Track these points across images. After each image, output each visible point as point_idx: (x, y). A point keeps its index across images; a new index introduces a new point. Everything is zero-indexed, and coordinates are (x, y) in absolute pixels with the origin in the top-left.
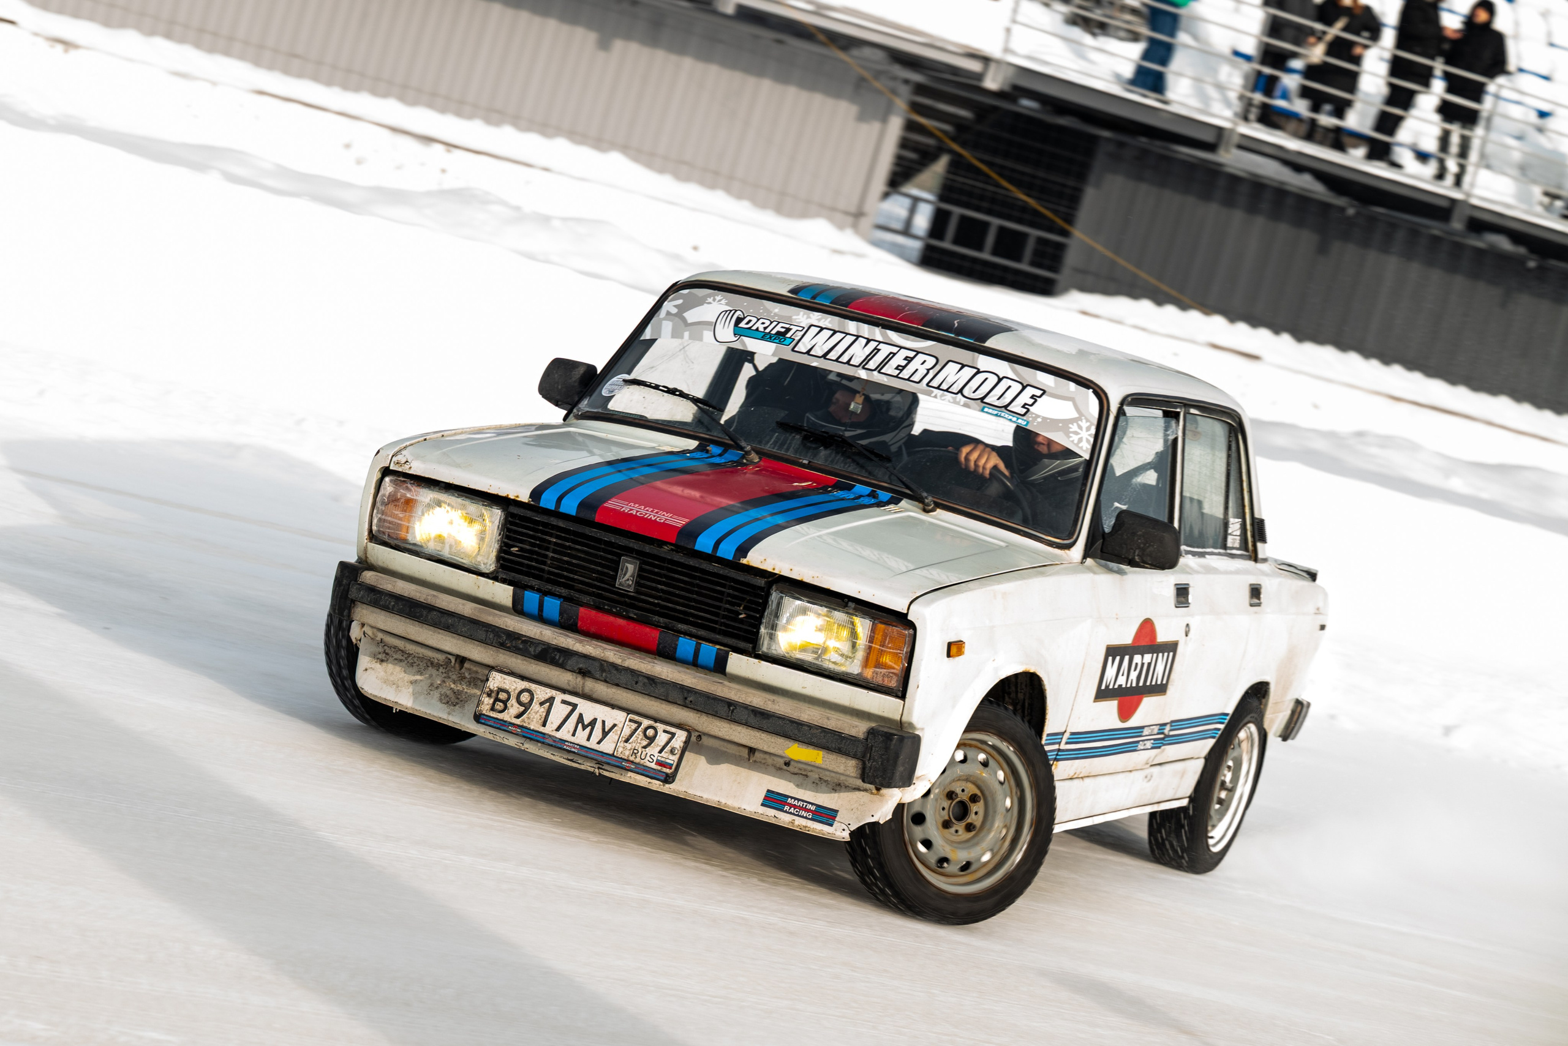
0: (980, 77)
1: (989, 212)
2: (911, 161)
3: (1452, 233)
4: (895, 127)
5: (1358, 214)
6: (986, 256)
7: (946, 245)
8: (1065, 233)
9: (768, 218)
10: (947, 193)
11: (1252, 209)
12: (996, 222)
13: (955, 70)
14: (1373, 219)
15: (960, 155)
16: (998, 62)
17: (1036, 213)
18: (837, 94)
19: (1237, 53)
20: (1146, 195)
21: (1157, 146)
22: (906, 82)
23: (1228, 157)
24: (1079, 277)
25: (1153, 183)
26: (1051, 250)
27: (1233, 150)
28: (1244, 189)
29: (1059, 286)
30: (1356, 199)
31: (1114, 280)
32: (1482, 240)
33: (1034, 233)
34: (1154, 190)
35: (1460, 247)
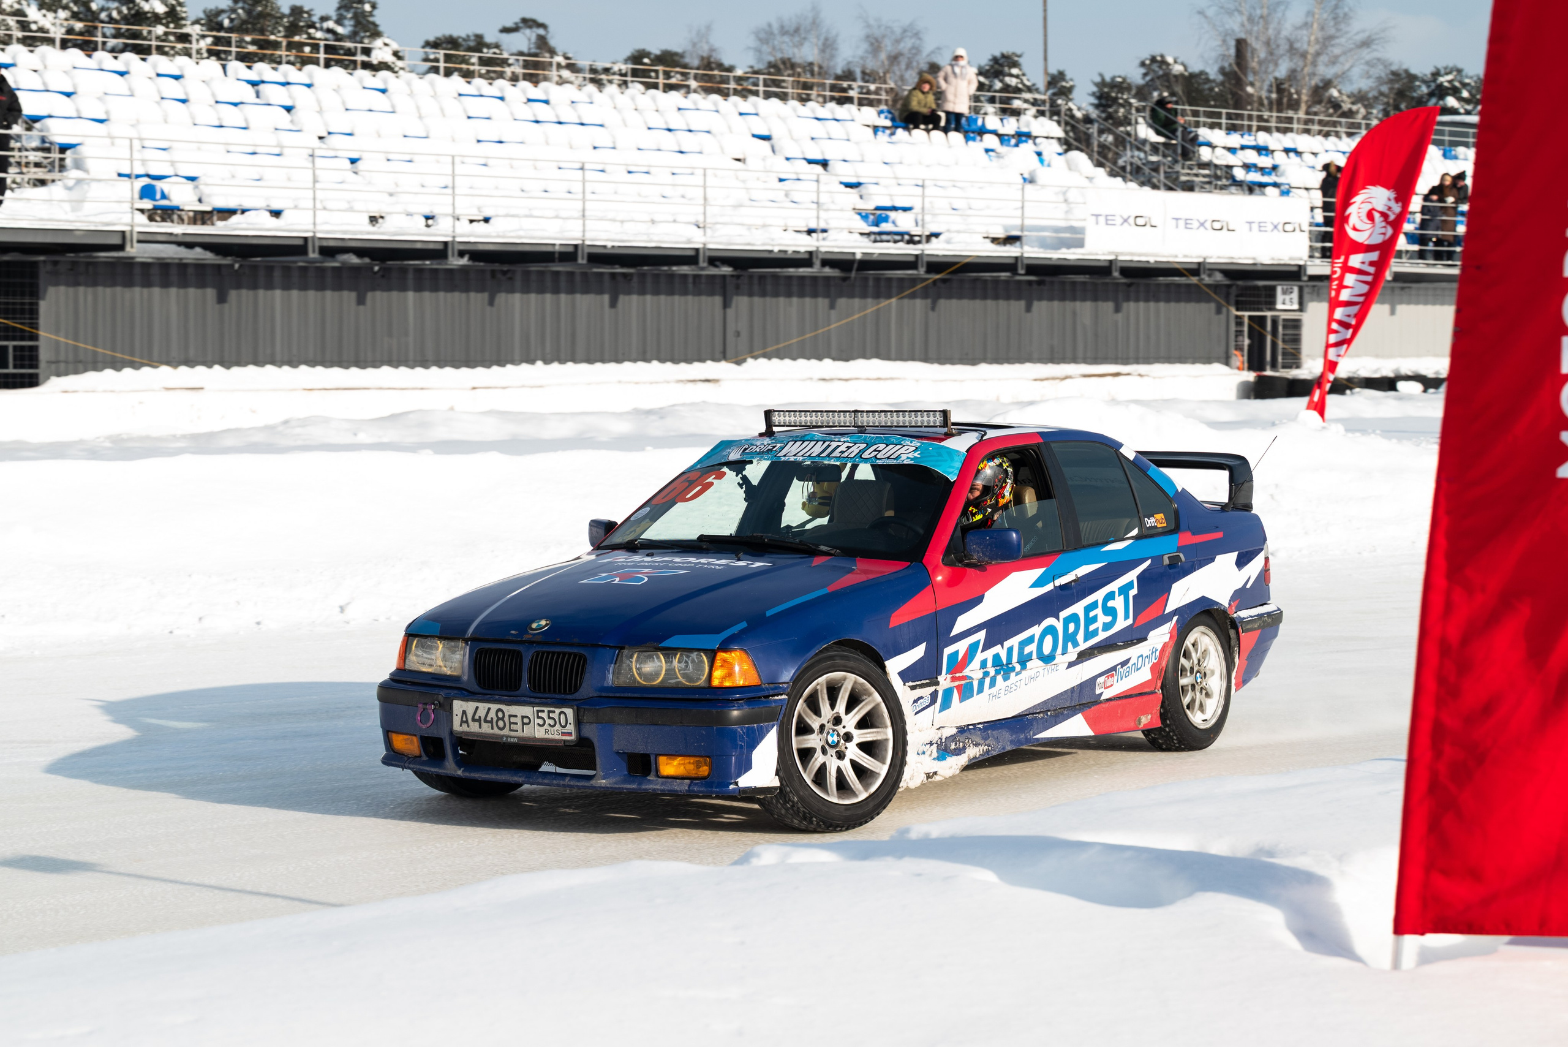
3: (314, 261)
5: (241, 266)
6: (11, 370)
8: (35, 337)
11: (165, 284)
14: (254, 268)
17: (10, 329)
19: (120, 175)
20: (85, 294)
21: (82, 257)
23: (134, 250)
24: (53, 366)
25: (87, 285)
26: (27, 353)
27: (135, 244)
28: (155, 271)
29: (41, 377)
30: (237, 256)
31: (80, 362)
32: (336, 261)
33: (11, 344)
34: (90, 290)
35: (322, 270)
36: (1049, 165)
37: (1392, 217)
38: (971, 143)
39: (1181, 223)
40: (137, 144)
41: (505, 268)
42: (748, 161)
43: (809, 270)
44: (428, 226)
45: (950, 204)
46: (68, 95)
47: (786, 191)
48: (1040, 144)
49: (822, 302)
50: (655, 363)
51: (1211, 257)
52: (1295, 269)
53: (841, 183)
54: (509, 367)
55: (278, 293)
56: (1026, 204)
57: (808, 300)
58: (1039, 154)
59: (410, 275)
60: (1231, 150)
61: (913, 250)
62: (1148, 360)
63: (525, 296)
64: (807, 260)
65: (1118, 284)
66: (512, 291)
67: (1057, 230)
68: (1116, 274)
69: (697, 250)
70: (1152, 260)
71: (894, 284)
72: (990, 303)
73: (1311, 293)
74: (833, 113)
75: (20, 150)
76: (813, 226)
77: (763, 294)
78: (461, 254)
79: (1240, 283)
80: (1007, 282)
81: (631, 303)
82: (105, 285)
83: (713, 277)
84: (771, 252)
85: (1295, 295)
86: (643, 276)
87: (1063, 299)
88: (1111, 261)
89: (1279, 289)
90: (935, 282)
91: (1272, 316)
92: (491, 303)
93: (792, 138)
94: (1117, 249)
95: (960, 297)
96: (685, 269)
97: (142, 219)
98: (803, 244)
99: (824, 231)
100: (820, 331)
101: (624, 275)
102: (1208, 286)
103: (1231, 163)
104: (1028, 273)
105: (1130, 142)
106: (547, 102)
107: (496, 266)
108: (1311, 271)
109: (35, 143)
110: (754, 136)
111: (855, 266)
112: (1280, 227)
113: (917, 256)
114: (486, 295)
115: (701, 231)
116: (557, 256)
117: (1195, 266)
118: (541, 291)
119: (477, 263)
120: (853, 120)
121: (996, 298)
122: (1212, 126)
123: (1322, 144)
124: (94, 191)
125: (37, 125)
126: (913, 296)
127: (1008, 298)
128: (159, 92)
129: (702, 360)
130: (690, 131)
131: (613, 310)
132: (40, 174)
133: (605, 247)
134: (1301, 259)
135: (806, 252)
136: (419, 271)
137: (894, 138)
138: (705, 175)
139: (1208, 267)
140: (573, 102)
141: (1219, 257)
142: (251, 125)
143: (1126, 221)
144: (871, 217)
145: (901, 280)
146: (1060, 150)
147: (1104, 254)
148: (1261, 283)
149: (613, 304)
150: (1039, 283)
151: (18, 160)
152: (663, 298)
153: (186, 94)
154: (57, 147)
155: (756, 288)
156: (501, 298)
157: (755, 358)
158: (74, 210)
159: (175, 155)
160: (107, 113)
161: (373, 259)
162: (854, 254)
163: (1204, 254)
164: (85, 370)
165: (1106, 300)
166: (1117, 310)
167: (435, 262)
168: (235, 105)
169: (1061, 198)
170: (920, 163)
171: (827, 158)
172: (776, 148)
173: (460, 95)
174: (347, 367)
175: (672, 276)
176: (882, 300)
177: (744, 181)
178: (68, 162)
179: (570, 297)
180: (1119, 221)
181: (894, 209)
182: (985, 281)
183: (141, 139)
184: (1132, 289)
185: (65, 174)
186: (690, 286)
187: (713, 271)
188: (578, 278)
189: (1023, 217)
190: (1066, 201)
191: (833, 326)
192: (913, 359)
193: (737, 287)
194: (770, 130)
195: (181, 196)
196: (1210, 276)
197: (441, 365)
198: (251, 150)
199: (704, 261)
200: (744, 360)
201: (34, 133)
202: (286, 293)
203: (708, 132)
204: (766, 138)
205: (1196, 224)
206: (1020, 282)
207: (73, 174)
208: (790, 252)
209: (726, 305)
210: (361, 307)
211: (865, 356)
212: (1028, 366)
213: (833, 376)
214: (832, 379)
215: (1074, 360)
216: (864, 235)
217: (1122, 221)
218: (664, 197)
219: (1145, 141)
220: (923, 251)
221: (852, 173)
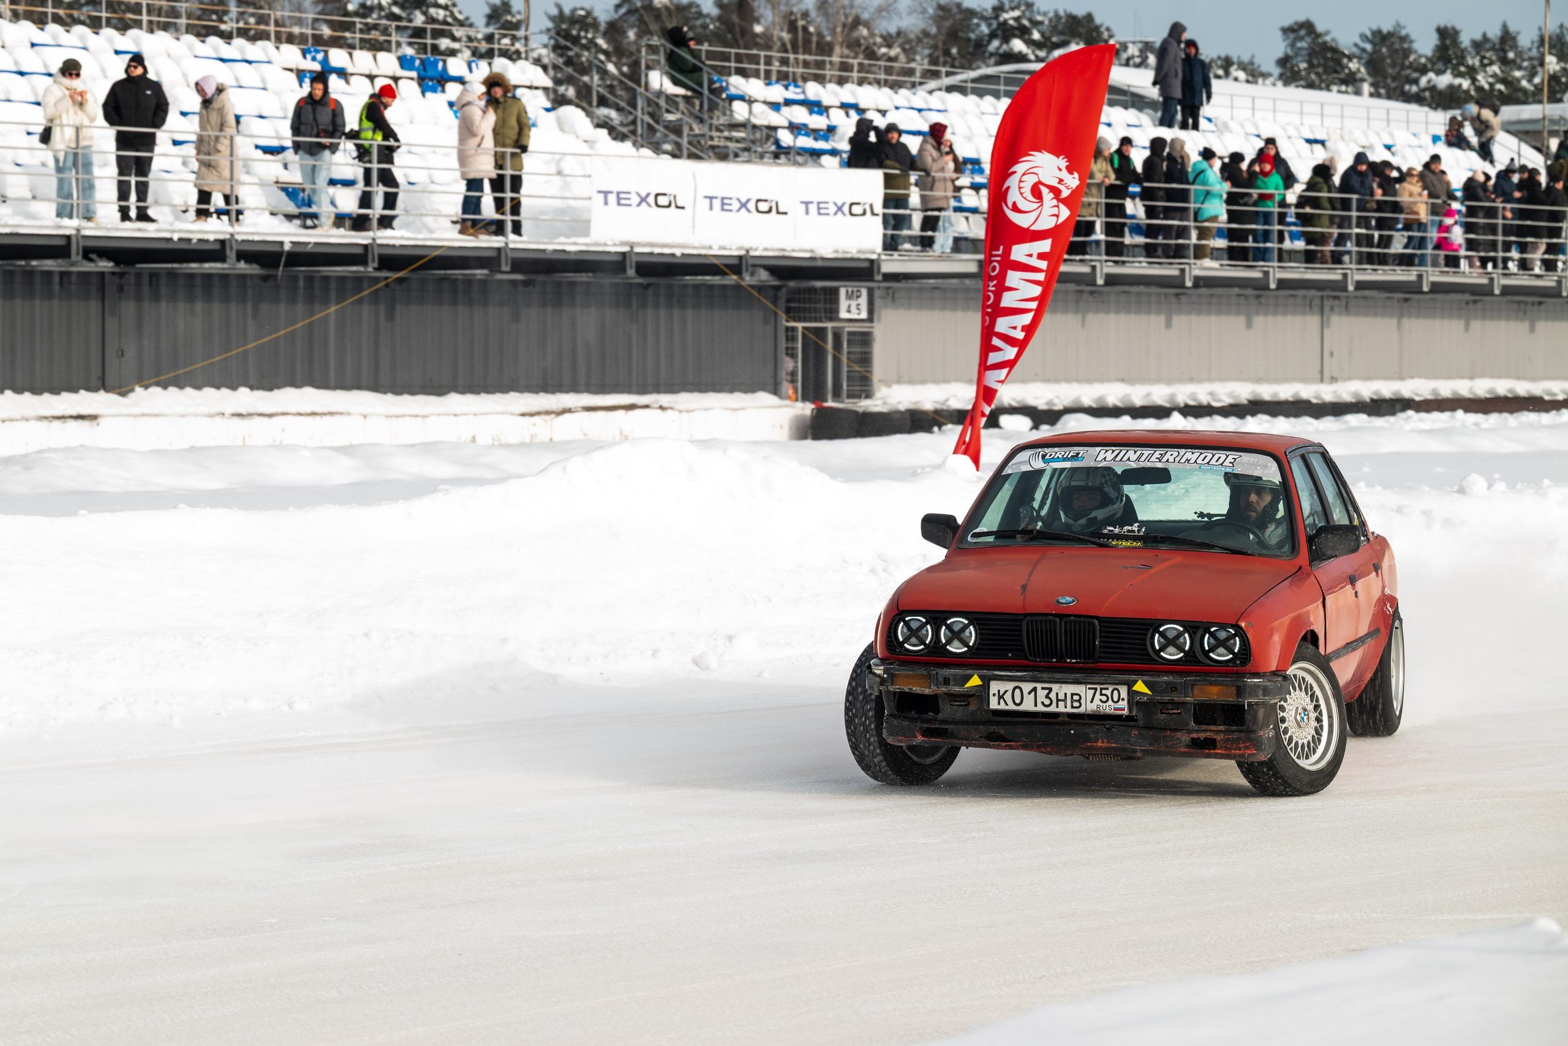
37: (1065, 193)
38: (429, 95)
39: (717, 203)
43: (219, 265)
47: (184, 157)
49: (237, 309)
50: (9, 394)
51: (756, 250)
52: (865, 265)
53: (257, 147)
57: (217, 307)
60: (775, 106)
62: (672, 388)
64: (216, 251)
65: (631, 285)
68: (631, 272)
69: (68, 238)
70: (678, 252)
71: (333, 285)
72: (462, 311)
73: (884, 298)
74: (242, 52)
77: (156, 298)
79: (792, 284)
80: (484, 283)
83: (89, 273)
84: (170, 240)
85: (863, 301)
87: (557, 304)
88: (624, 254)
89: (842, 292)
90: (390, 283)
91: (833, 328)
94: (633, 238)
95: (422, 302)
96: (49, 264)
98: (214, 230)
100: (233, 352)
102: (752, 286)
103: (774, 123)
104: (514, 270)
105: (641, 94)
108: (887, 267)
111: (283, 259)
112: (846, 209)
113: (366, 247)
117: (735, 262)
120: (269, 62)
121: (470, 304)
122: (743, 73)
123: (891, 99)
126: (359, 303)
127: (485, 304)
129: (72, 389)
134: (874, 253)
135: (216, 241)
139: (751, 262)
141: (766, 249)
143: (643, 200)
145: (342, 280)
146: (548, 105)
148: (819, 284)
150: (526, 283)
155: (146, 289)
157: (146, 386)
162: (281, 243)
163: (747, 245)
165: (616, 306)
166: (631, 319)
169: (553, 169)
175: (30, 274)
176: (317, 308)
180: (635, 200)
182: (454, 281)
184: (650, 291)
186: (56, 288)
187: (88, 267)
190: (559, 173)
191: (250, 346)
192: (359, 387)
193: (121, 289)
196: (752, 274)
199: (78, 254)
200: (132, 390)
205: (736, 205)
206: (501, 281)
208: (194, 241)
209: (105, 312)
211: (295, 382)
212: (513, 396)
213: (252, 410)
214: (250, 415)
215: (574, 388)
216: (289, 217)
217: (638, 200)
218: (17, 165)
219: (660, 93)
220: (374, 239)
221: (273, 134)
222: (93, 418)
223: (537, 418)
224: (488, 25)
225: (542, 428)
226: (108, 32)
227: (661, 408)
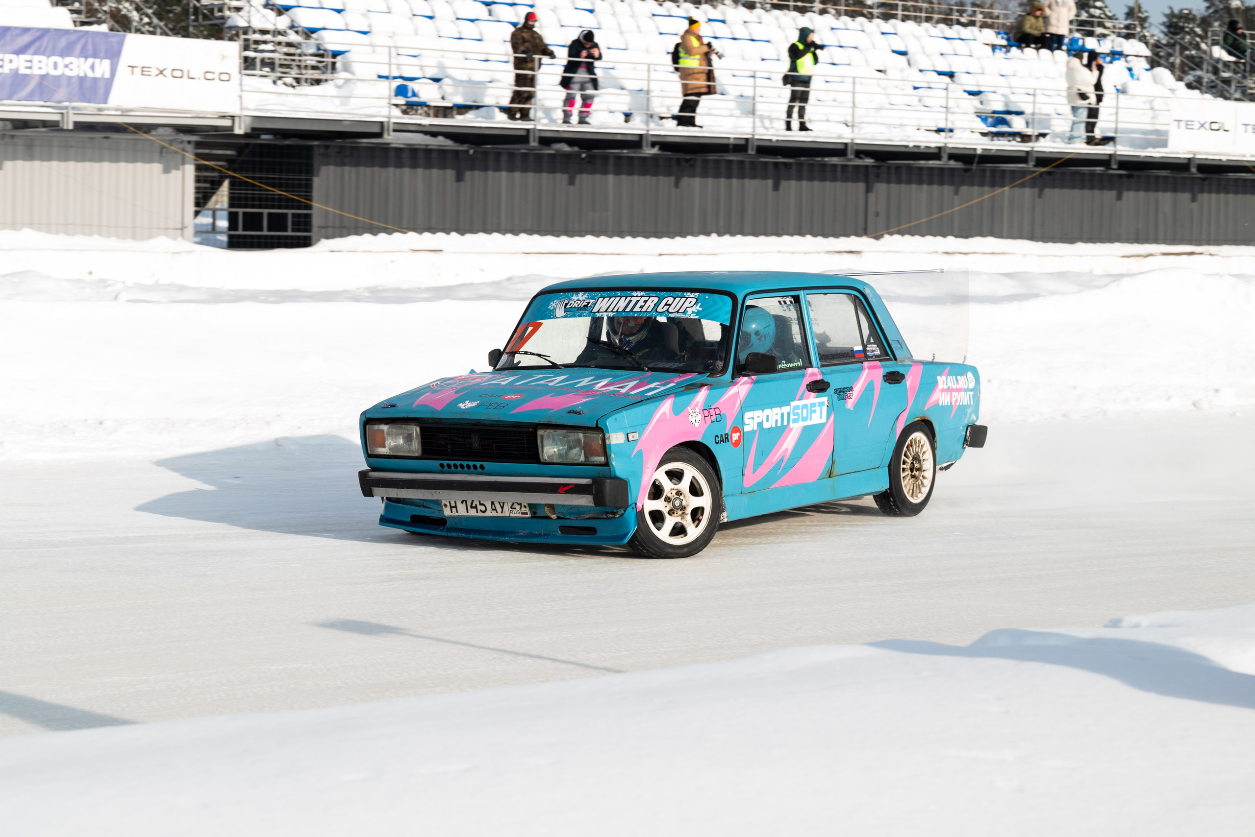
0: (231, 128)
1: (260, 207)
2: (205, 188)
3: (533, 149)
4: (190, 171)
5: (475, 152)
7: (240, 232)
8: (309, 207)
9: (129, 243)
10: (234, 201)
11: (414, 166)
12: (265, 211)
13: (216, 128)
14: (486, 153)
15: (234, 177)
16: (239, 117)
17: (288, 199)
18: (151, 161)
19: (380, 77)
20: (349, 172)
21: (348, 142)
22: (189, 142)
23: (390, 138)
24: (323, 230)
25: (351, 165)
26: (302, 220)
27: (392, 133)
28: (406, 155)
29: (314, 239)
30: (473, 144)
31: (345, 227)
32: (551, 149)
33: (290, 212)
34: (354, 169)
35: (539, 156)
36: (1138, 79)
39: (1250, 128)
40: (393, 51)
41: (688, 157)
42: (889, 72)
43: (938, 162)
44: (627, 121)
45: (1055, 109)
46: (339, 11)
47: (920, 96)
48: (1131, 61)
49: (947, 189)
50: (809, 237)
53: (965, 91)
54: (689, 238)
55: (504, 174)
56: (1120, 110)
57: (935, 187)
58: (1130, 69)
59: (611, 161)
61: (1025, 147)
62: (1218, 242)
63: (704, 180)
64: (936, 154)
65: (1194, 178)
66: (693, 175)
67: (1144, 132)
68: (1194, 170)
69: (846, 144)
70: (1224, 158)
71: (1008, 175)
72: (1087, 192)
74: (958, 33)
75: (300, 55)
76: (942, 125)
77: (899, 182)
78: (653, 144)
80: (1101, 175)
81: (790, 187)
82: (366, 166)
83: (858, 166)
84: (907, 146)
86: (800, 165)
87: (1147, 189)
88: (1189, 159)
90: (1041, 174)
92: (677, 185)
93: (925, 54)
94: (1195, 149)
95: (1062, 187)
96: (835, 160)
97: (396, 112)
98: (934, 141)
99: (951, 131)
100: (945, 213)
101: (785, 164)
104: (1120, 168)
105: (1206, 60)
106: (723, 22)
107: (681, 155)
109: (313, 50)
110: (894, 51)
111: (976, 159)
113: (1027, 152)
114: (672, 179)
115: (849, 129)
116: (731, 147)
118: (717, 176)
119: (665, 153)
120: (975, 40)
121: (1092, 188)
124: (360, 89)
125: (314, 35)
126: (1022, 185)
127: (1102, 188)
128: (411, 10)
129: (847, 235)
130: (841, 47)
131: (775, 193)
132: (316, 75)
133: (770, 140)
135: (936, 147)
136: (618, 158)
137: (1009, 55)
138: (854, 83)
140: (745, 22)
142: (485, 38)
143: (1202, 126)
144: (990, 120)
145: (1013, 172)
146: (1148, 67)
147: (1184, 153)
149: (776, 187)
150: (1129, 176)
151: (299, 64)
152: (816, 183)
153: (433, 12)
154: (330, 54)
155: (893, 176)
156: (685, 181)
157: (891, 234)
158: (343, 104)
159: (424, 61)
160: (370, 26)
161: (581, 148)
162: (975, 149)
164: (349, 234)
165: (1184, 191)
166: (1194, 200)
167: (632, 151)
168: (472, 21)
169: (1148, 106)
170: (1031, 76)
171: (953, 70)
172: (912, 62)
173: (654, 15)
174: (558, 236)
175: (824, 166)
176: (997, 188)
177: (885, 89)
178: (339, 65)
179: (740, 181)
180: (1197, 125)
181: (1009, 113)
182: (1083, 174)
183: (396, 47)
184: (1206, 182)
185: (335, 75)
186: (839, 174)
187: (858, 162)
188: (747, 166)
189: (1117, 122)
190: (1152, 109)
191: (956, 209)
192: (1021, 237)
193: (878, 176)
194: (906, 47)
195: (429, 94)
197: (634, 235)
198: (484, 57)
199: (851, 154)
200: (882, 236)
201: (312, 41)
202: (510, 174)
203: (856, 48)
204: (903, 53)
206: (1112, 175)
207: (342, 75)
208: (922, 147)
209: (868, 190)
210: (571, 187)
211: (982, 234)
212: (1117, 245)
213: (955, 250)
214: (954, 253)
215: (1156, 241)
216: (984, 134)
217: (1199, 125)
218: (819, 100)
219: (1218, 60)
220: (1033, 148)
221: (974, 83)
222: (858, 252)
223: (1131, 259)
224: (1126, 19)
225: (1134, 265)
226: (877, 21)
227: (1211, 255)
